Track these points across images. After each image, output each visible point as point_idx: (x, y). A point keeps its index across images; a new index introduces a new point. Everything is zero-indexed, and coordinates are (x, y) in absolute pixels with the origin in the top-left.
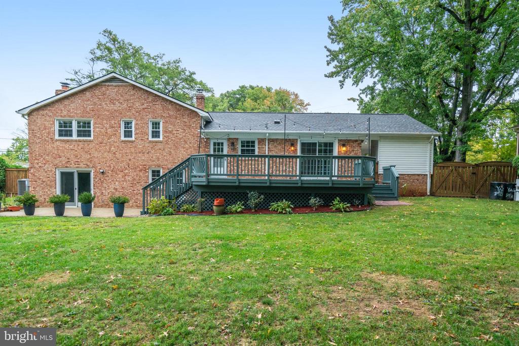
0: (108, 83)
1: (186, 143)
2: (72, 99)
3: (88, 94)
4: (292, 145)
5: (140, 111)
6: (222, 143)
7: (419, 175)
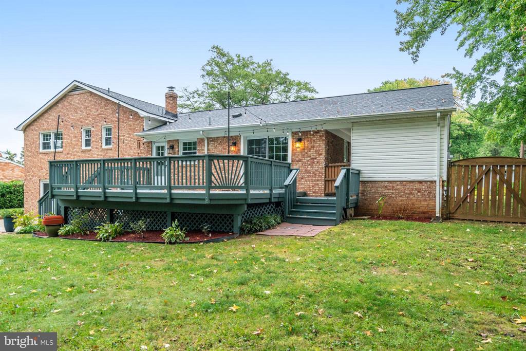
0: (73, 92)
1: (131, 149)
2: (49, 112)
3: (60, 105)
4: (235, 144)
5: (95, 118)
6: (163, 147)
7: (420, 182)
